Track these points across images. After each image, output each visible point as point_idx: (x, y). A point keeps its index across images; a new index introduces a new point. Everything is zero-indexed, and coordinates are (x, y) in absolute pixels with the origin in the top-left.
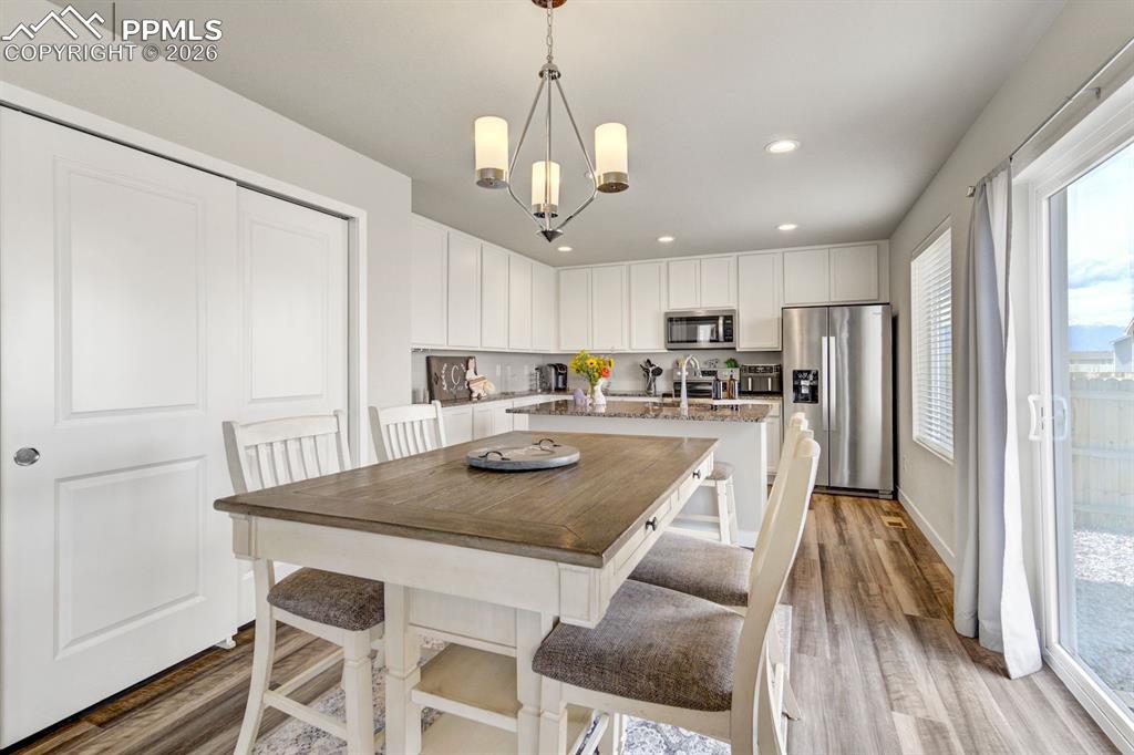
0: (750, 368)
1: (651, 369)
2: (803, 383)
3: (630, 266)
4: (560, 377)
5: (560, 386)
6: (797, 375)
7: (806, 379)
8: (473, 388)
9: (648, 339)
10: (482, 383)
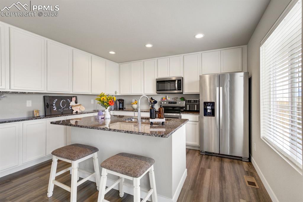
0: (188, 100)
1: (152, 101)
2: (208, 107)
3: (144, 61)
4: (121, 104)
5: (121, 107)
6: (206, 104)
7: (209, 106)
8: (73, 109)
9: (150, 89)
10: (79, 107)
